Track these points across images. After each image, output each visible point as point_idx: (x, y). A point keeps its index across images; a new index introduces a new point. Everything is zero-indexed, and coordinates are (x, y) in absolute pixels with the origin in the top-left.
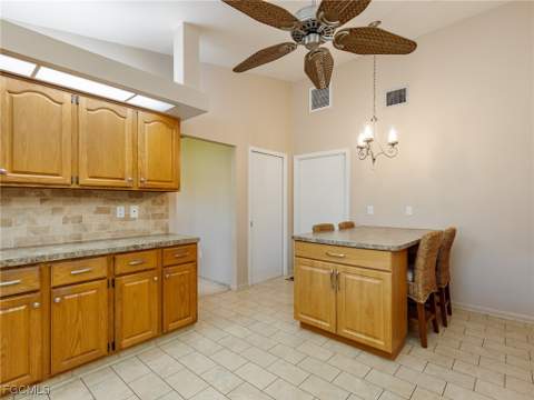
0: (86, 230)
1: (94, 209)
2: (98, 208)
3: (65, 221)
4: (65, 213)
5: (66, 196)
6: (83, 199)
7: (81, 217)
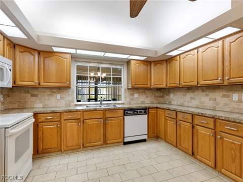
0: (217, 105)
1: (221, 95)
2: (223, 95)
3: (210, 100)
4: (210, 96)
5: (210, 89)
6: (216, 90)
7: (216, 99)
